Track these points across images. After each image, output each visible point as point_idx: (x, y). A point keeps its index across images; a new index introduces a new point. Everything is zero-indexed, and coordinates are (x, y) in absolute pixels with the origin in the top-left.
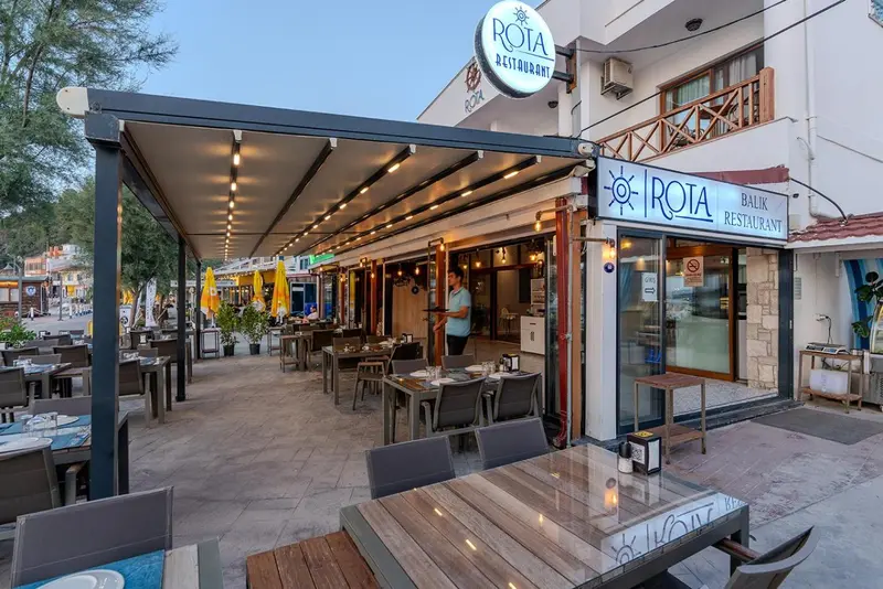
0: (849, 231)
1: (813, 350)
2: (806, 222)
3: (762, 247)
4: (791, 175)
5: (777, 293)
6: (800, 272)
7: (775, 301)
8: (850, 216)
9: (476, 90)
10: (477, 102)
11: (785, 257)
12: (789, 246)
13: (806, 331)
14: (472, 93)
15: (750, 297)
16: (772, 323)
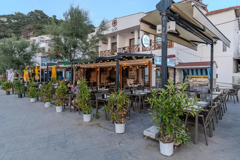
0: (183, 66)
1: (178, 83)
2: (177, 63)
3: (172, 67)
4: (176, 56)
5: (173, 74)
6: (177, 71)
7: (173, 76)
8: (183, 63)
9: (115, 27)
10: (115, 30)
11: (175, 69)
12: (175, 67)
13: (177, 80)
14: (114, 27)
15: (170, 75)
16: (173, 79)
